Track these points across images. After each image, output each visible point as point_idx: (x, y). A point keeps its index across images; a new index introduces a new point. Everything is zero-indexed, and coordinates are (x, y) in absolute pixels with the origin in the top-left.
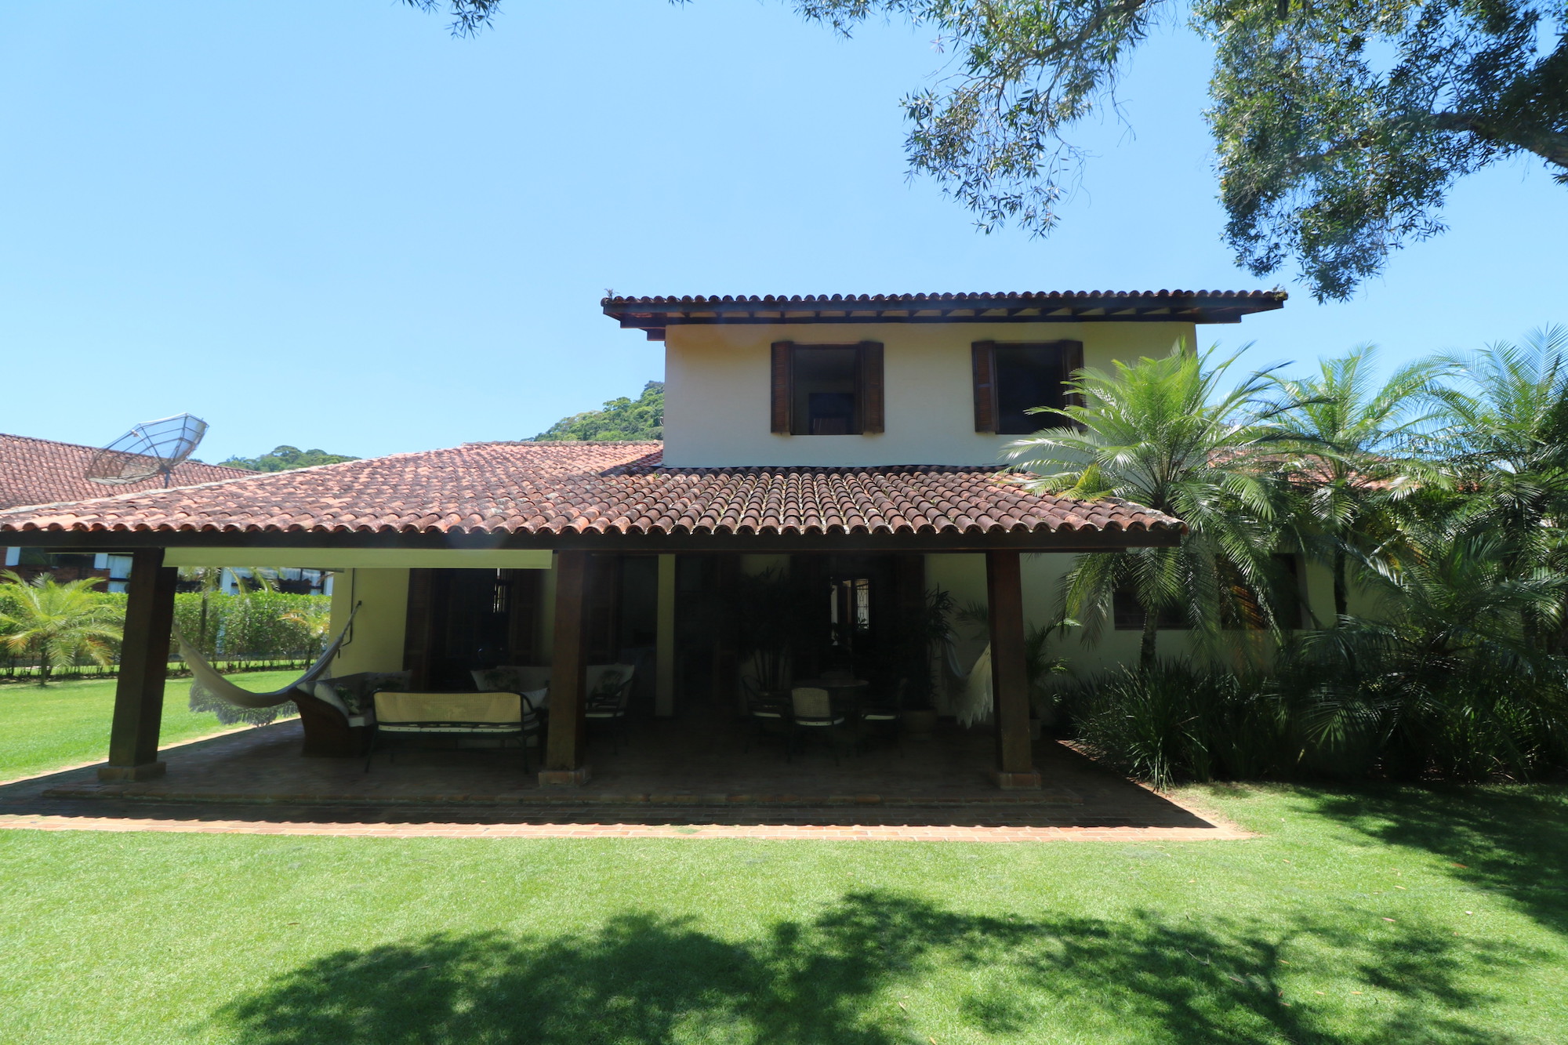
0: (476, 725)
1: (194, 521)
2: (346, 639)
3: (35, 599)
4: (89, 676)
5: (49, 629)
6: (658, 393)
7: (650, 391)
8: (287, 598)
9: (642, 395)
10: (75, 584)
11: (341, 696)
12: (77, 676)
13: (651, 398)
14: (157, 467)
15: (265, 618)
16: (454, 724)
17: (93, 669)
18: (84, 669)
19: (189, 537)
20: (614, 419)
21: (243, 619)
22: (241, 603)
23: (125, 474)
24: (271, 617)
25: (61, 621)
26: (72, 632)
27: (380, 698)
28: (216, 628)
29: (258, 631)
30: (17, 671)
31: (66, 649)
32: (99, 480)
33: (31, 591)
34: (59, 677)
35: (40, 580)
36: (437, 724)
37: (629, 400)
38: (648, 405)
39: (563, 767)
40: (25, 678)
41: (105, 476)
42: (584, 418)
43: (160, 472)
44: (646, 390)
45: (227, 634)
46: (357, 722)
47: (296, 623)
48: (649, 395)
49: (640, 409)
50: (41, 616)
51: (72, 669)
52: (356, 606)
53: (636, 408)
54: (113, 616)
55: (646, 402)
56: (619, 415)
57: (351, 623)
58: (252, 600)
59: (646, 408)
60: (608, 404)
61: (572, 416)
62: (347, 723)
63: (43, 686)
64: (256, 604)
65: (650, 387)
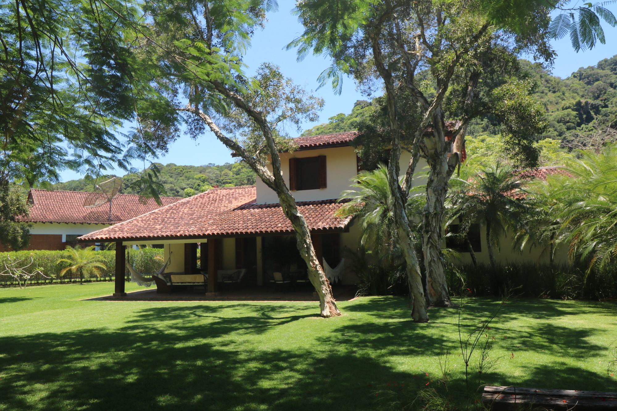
0: (194, 283)
1: (129, 235)
2: (169, 263)
3: (77, 254)
4: (94, 281)
5: (82, 265)
6: (362, 108)
7: (358, 107)
8: (156, 250)
9: (353, 110)
10: (87, 248)
11: (165, 277)
12: (90, 281)
13: (358, 112)
14: (106, 200)
15: (149, 259)
16: (189, 283)
17: (95, 279)
18: (92, 279)
19: (128, 239)
20: (335, 128)
21: (141, 259)
22: (140, 253)
23: (96, 203)
24: (151, 258)
25: (85, 262)
26: (89, 265)
27: (172, 276)
28: (133, 263)
29: (147, 264)
30: (72, 280)
31: (87, 271)
32: (88, 207)
33: (75, 251)
34: (85, 282)
35: (77, 247)
36: (185, 283)
37: (344, 115)
38: (356, 117)
39: (211, 292)
40: (75, 282)
41: (89, 205)
42: (318, 129)
43: (107, 202)
44: (355, 106)
45: (136, 265)
46: (169, 284)
47: (160, 260)
48: (357, 110)
49: (351, 120)
50: (79, 260)
51: (88, 279)
52: (171, 253)
53: (349, 120)
54: (100, 259)
56: (338, 125)
57: (170, 258)
58: (144, 252)
59: (355, 119)
60: (331, 119)
62: (166, 284)
63: (81, 284)
64: (145, 253)
65: (358, 105)
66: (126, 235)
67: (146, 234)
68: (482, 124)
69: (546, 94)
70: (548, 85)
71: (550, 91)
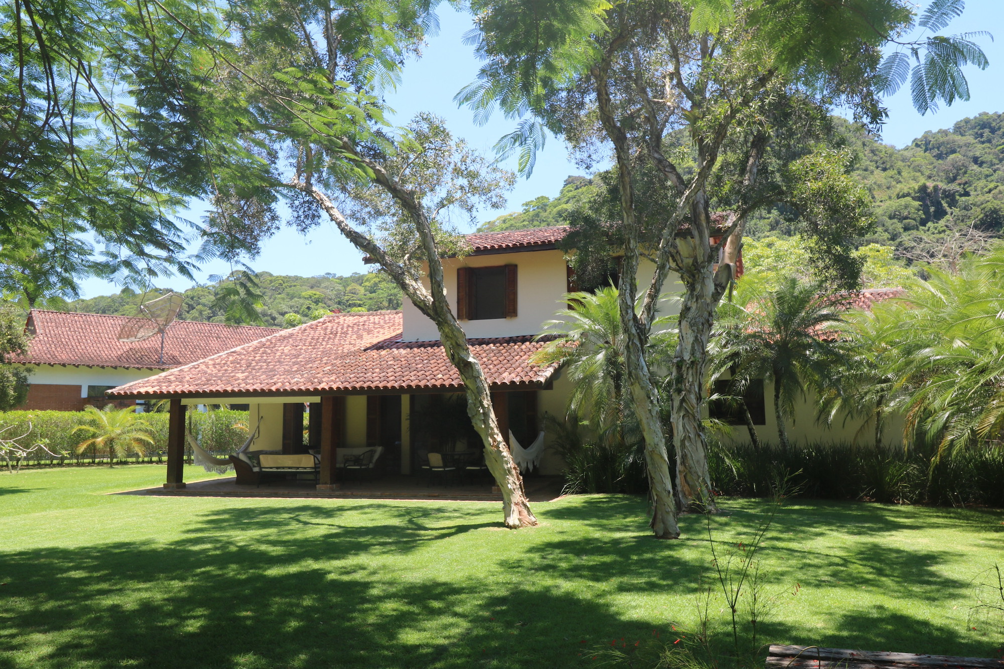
0: (298, 468)
1: (192, 388)
2: (256, 435)
3: (105, 419)
4: (133, 463)
5: (113, 435)
6: (577, 188)
7: (570, 187)
8: (236, 414)
9: (562, 192)
10: (124, 409)
11: (249, 458)
12: (126, 463)
13: (570, 194)
14: (156, 329)
15: (224, 428)
16: (290, 468)
17: (134, 459)
18: (130, 460)
19: (190, 395)
20: (533, 221)
21: (212, 428)
22: (210, 417)
23: (139, 335)
24: (228, 426)
25: (118, 431)
26: (124, 436)
27: (261, 457)
28: (197, 434)
29: (220, 435)
30: (97, 460)
31: (122, 445)
32: (125, 340)
33: (102, 414)
34: (117, 463)
35: (107, 408)
36: (283, 468)
37: (548, 199)
38: (567, 202)
39: (326, 483)
40: (100, 464)
41: (128, 338)
42: (504, 221)
43: (158, 332)
44: (566, 185)
45: (203, 437)
46: (256, 469)
47: (242, 429)
48: (569, 191)
49: (559, 208)
50: (109, 428)
51: (123, 460)
52: (260, 418)
53: (555, 207)
55: (565, 199)
56: (537, 215)
57: (258, 427)
58: (216, 416)
59: (565, 206)
60: (527, 204)
61: (492, 220)
62: (252, 470)
63: (111, 467)
64: (218, 418)
65: (570, 183)
66: (187, 388)
67: (220, 388)
68: (769, 218)
69: (872, 172)
70: (875, 158)
71: (877, 167)
